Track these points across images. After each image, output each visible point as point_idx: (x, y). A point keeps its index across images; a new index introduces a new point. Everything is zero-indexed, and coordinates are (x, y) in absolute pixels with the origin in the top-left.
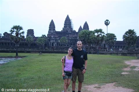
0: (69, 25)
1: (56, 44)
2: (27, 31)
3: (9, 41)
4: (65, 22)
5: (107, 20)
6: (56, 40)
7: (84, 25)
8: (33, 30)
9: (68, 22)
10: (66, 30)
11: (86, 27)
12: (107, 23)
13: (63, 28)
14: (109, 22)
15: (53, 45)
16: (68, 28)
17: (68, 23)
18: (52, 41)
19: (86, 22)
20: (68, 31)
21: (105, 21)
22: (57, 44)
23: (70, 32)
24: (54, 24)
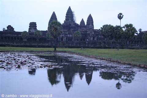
0: (71, 17)
1: (65, 38)
2: (30, 24)
3: (16, 35)
4: (67, 15)
5: (121, 14)
6: (66, 34)
7: (88, 17)
8: (36, 23)
9: (70, 14)
10: (68, 24)
11: (91, 20)
12: (120, 17)
13: (65, 21)
14: (123, 15)
15: (62, 40)
16: (70, 21)
17: (70, 16)
18: (61, 36)
19: (90, 14)
20: (71, 24)
21: (119, 15)
22: (67, 38)
23: (74, 26)
24: (56, 17)
